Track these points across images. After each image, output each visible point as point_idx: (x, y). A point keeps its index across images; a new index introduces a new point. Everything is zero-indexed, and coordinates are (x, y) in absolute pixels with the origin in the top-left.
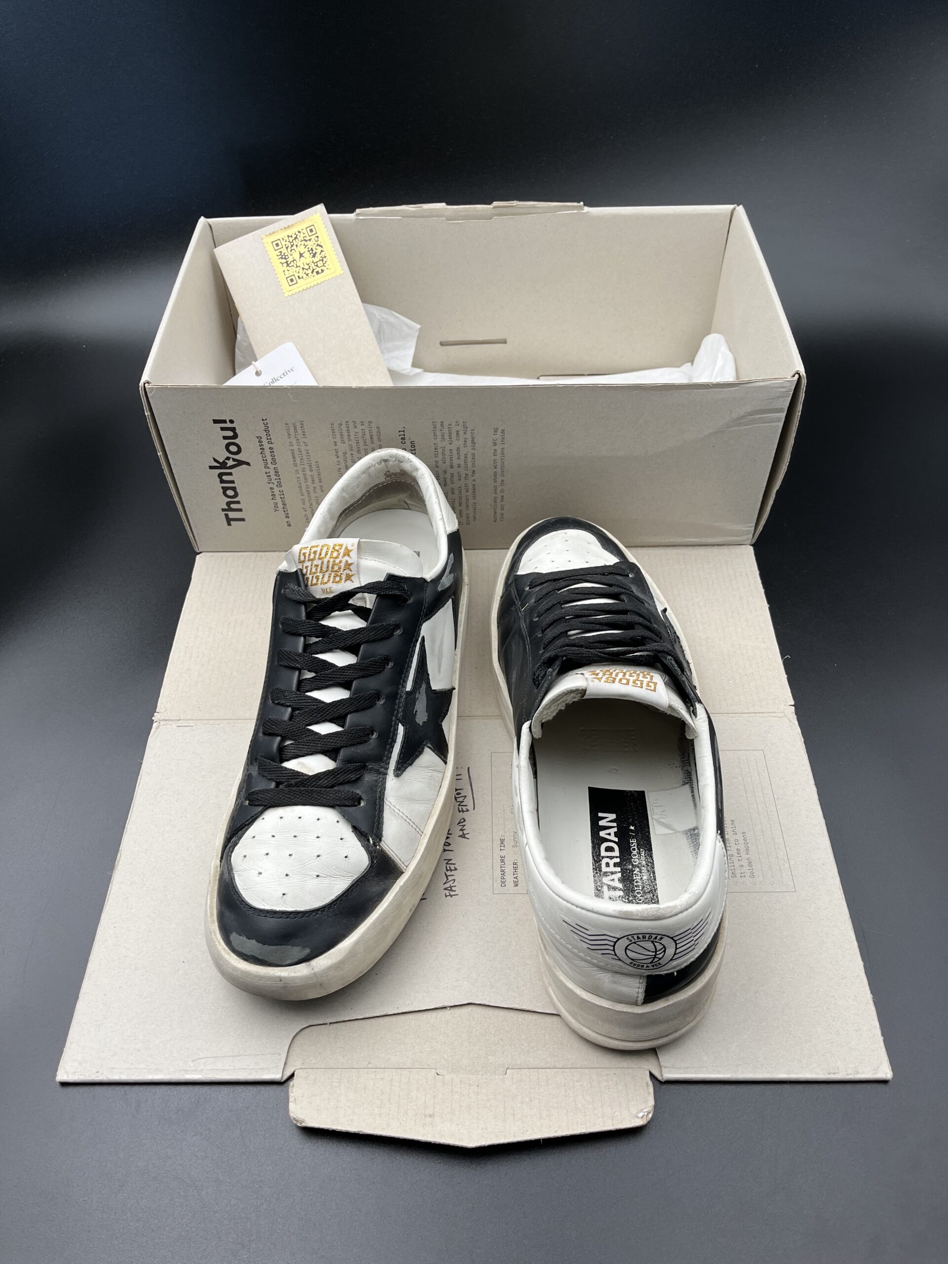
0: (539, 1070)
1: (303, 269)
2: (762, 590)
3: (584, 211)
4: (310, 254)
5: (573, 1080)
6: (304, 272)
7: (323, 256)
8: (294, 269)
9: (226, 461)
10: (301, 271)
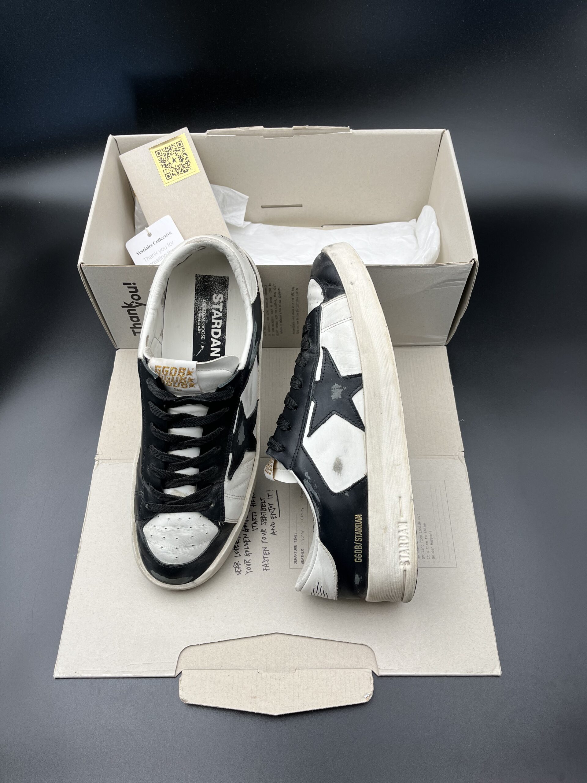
0: (313, 670)
2: (449, 375)
3: (350, 133)
4: (180, 159)
6: (176, 171)
7: (188, 161)
8: (170, 169)
9: (132, 304)
10: (174, 170)
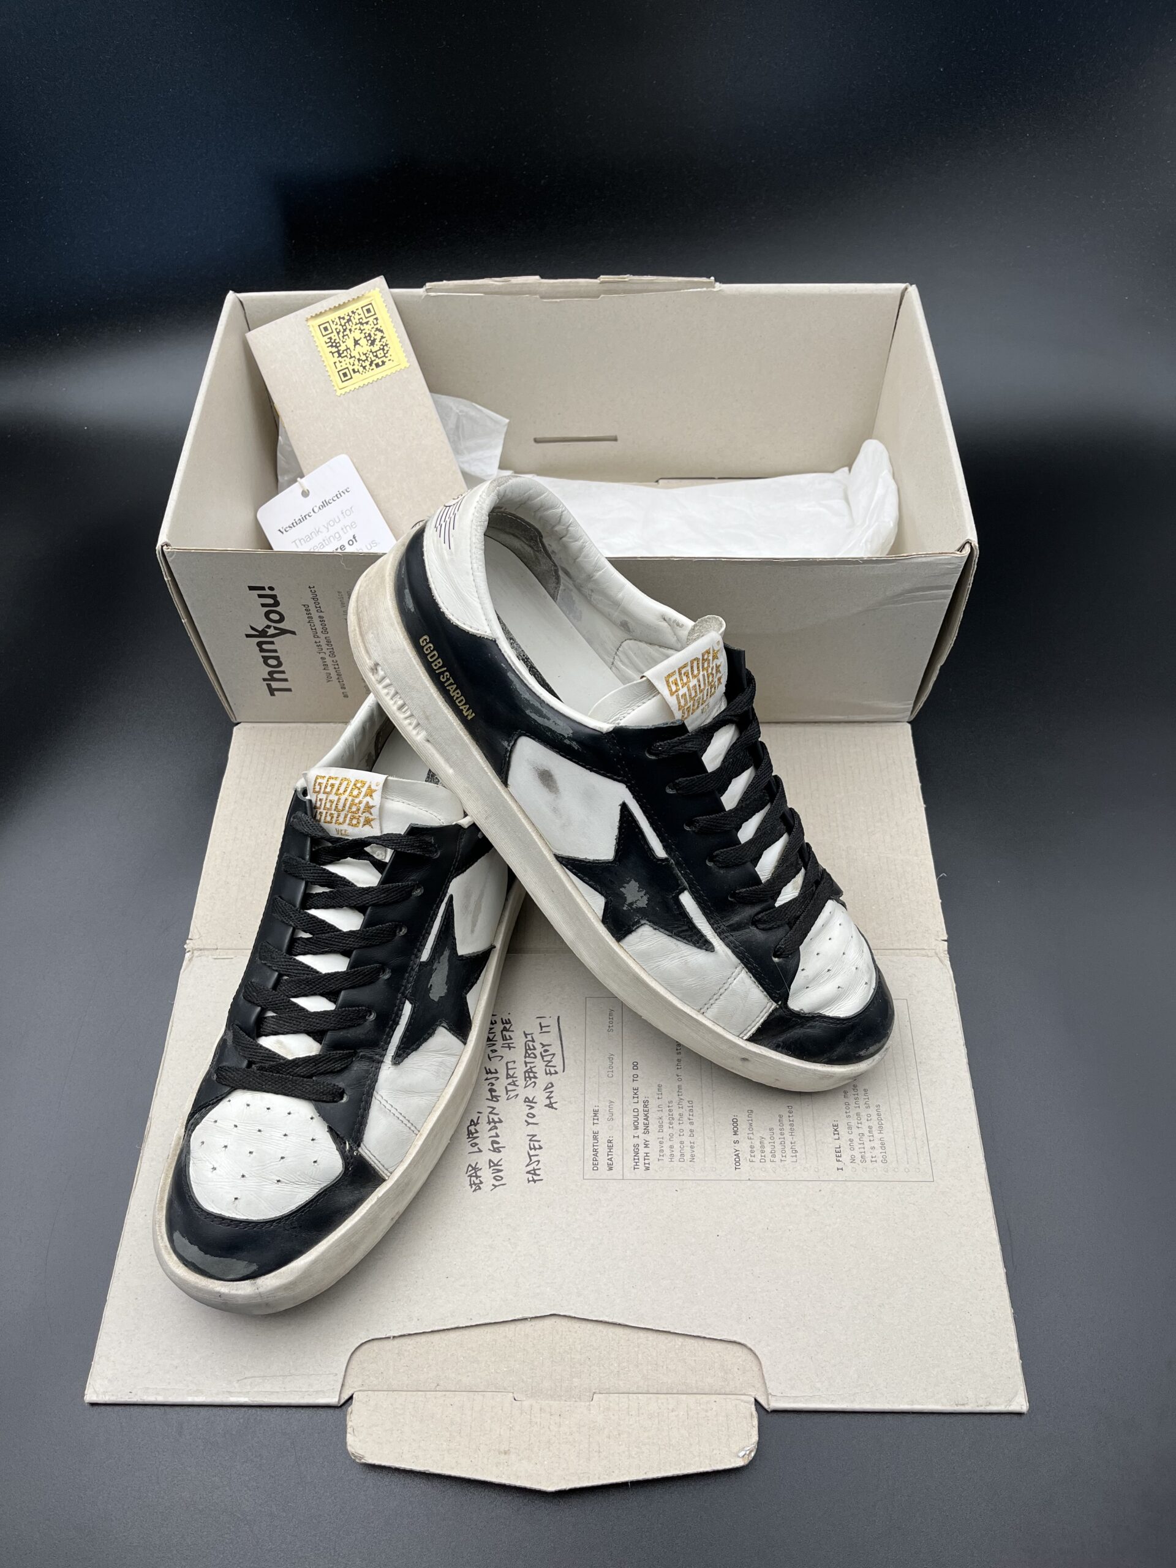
0: (630, 1395)
1: (359, 360)
2: (918, 784)
3: (715, 290)
4: (368, 341)
5: (668, 1409)
6: (360, 365)
7: (384, 344)
8: (348, 360)
9: (266, 629)
10: (356, 362)
